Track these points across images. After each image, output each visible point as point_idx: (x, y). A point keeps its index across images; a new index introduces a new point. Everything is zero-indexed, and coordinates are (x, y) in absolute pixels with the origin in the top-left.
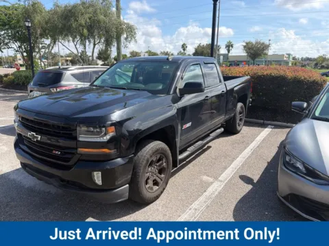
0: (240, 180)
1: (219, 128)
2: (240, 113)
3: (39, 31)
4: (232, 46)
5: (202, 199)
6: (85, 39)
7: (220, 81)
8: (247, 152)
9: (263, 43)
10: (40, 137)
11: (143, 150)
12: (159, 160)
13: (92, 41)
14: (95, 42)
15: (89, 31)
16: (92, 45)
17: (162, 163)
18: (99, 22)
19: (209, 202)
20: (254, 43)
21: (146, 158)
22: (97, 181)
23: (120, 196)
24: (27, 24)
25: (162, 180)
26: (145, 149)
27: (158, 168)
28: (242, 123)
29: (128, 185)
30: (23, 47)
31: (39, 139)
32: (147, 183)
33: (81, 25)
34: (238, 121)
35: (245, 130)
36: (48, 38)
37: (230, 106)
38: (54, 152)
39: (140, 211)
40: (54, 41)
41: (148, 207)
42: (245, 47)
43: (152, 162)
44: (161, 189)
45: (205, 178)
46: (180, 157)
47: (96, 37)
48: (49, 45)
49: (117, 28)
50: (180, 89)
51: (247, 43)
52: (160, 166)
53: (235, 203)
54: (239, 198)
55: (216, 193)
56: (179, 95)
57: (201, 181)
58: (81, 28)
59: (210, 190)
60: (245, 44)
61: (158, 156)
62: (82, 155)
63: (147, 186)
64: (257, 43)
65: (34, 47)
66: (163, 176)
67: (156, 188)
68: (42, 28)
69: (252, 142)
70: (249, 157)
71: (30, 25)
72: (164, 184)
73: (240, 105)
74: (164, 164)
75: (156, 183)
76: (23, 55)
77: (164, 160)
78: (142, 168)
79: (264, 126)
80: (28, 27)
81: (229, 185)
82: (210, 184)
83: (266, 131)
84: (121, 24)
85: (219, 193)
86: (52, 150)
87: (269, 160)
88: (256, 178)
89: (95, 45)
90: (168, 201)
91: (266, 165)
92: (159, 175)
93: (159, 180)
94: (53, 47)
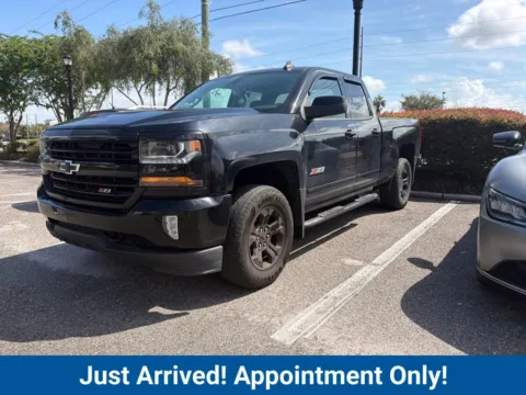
0: (409, 264)
1: (370, 192)
2: (404, 176)
3: (84, 74)
4: (383, 104)
5: (346, 285)
6: (153, 81)
7: (371, 114)
8: (419, 230)
9: (433, 98)
10: (78, 166)
11: (246, 195)
12: (272, 219)
13: (165, 84)
14: (168, 86)
15: (159, 66)
16: (164, 92)
17: (277, 226)
18: (175, 52)
19: (358, 289)
20: (419, 98)
21: (251, 208)
22: (170, 234)
23: (208, 263)
24: (66, 62)
25: (276, 254)
26: (249, 193)
27: (272, 233)
28: (408, 193)
29: (221, 247)
30: (59, 101)
31: (77, 170)
32: (252, 253)
33: (147, 57)
34: (401, 189)
35: (412, 206)
36: (97, 88)
37: (387, 157)
38: (101, 190)
39: (242, 299)
40: (107, 89)
41: (254, 295)
42: (404, 104)
43: (260, 217)
44: (276, 269)
45: (349, 261)
46: (307, 223)
47: (171, 77)
48: (99, 95)
49: (203, 63)
50: (306, 108)
51: (407, 99)
52: (273, 228)
53: (402, 292)
54: (411, 285)
55: (370, 279)
56: (304, 117)
57: (343, 263)
58: (147, 62)
59: (359, 274)
60: (404, 100)
61: (271, 211)
62: (146, 188)
63: (253, 257)
64: (423, 98)
65: (76, 101)
66: (278, 247)
67: (266, 265)
68: (89, 68)
69: (425, 219)
70: (423, 236)
71: (71, 63)
72: (282, 261)
73: (402, 161)
74: (281, 227)
75: (267, 257)
76: (58, 113)
77: (280, 220)
78: (244, 222)
79: (443, 200)
80: (68, 66)
81: (392, 269)
82: (357, 268)
83: (448, 207)
84: (209, 56)
85: (375, 279)
86: (98, 188)
87: (458, 240)
88: (437, 262)
89: (168, 90)
90: (287, 288)
91: (453, 245)
92: (272, 246)
93: (272, 253)
94: (104, 98)
